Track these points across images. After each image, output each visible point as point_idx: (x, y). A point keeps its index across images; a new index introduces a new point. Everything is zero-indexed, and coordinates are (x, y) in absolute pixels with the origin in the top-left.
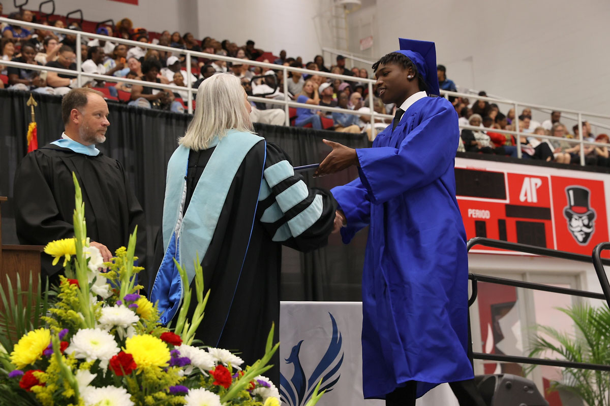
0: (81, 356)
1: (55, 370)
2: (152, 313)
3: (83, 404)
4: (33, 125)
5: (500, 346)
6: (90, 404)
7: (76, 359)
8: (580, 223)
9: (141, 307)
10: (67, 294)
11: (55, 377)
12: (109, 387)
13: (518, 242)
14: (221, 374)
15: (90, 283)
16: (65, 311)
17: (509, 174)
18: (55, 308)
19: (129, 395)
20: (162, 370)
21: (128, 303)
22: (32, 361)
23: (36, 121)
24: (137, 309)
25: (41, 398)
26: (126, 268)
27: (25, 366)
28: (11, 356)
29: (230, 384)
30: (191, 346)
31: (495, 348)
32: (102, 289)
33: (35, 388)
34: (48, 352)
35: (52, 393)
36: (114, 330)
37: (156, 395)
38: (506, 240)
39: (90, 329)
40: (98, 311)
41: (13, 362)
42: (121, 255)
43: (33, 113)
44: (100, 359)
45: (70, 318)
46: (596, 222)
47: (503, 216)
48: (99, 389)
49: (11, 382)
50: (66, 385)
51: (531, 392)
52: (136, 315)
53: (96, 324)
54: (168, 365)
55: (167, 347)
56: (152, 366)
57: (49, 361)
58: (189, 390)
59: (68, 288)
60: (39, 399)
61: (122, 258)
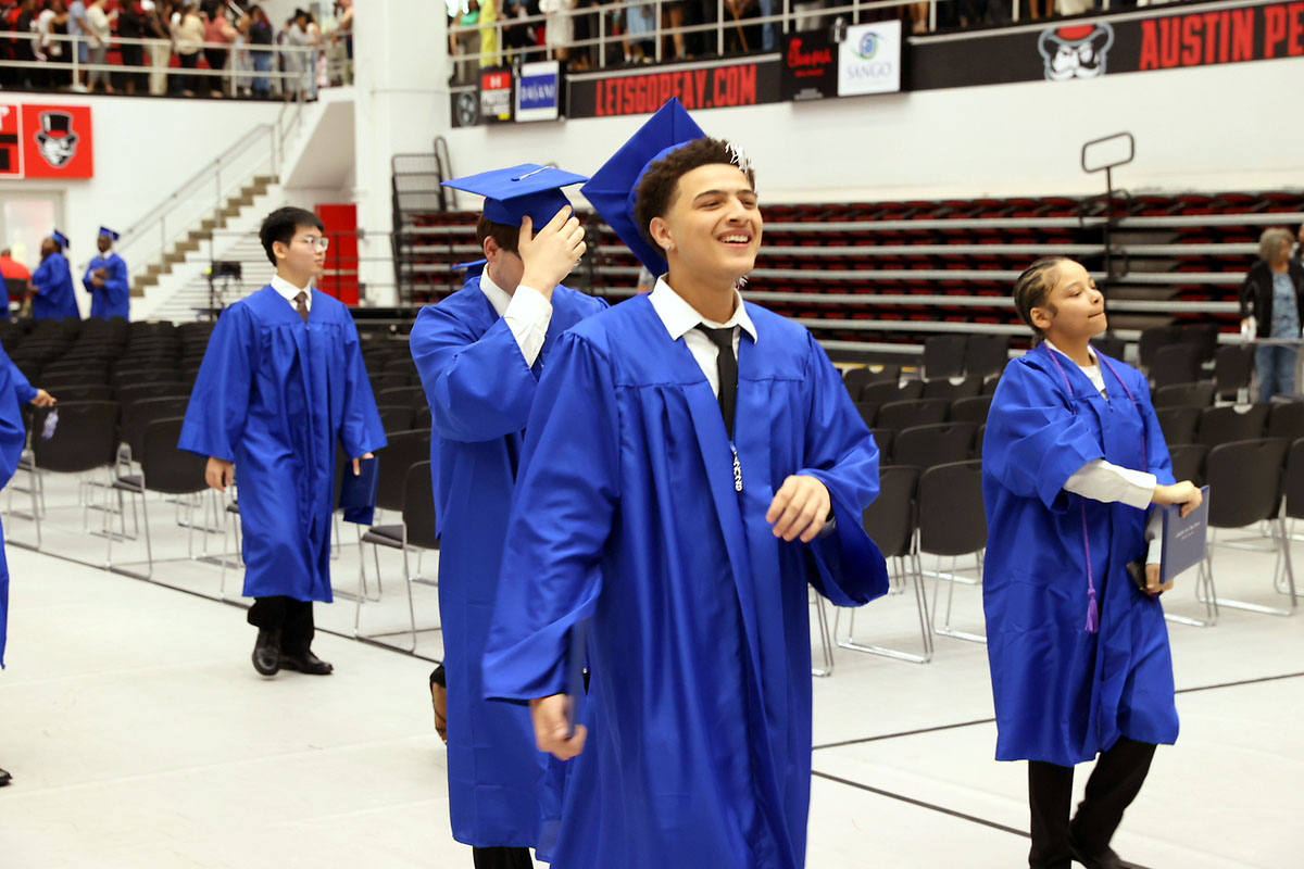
8: (57, 146)
46: (79, 146)
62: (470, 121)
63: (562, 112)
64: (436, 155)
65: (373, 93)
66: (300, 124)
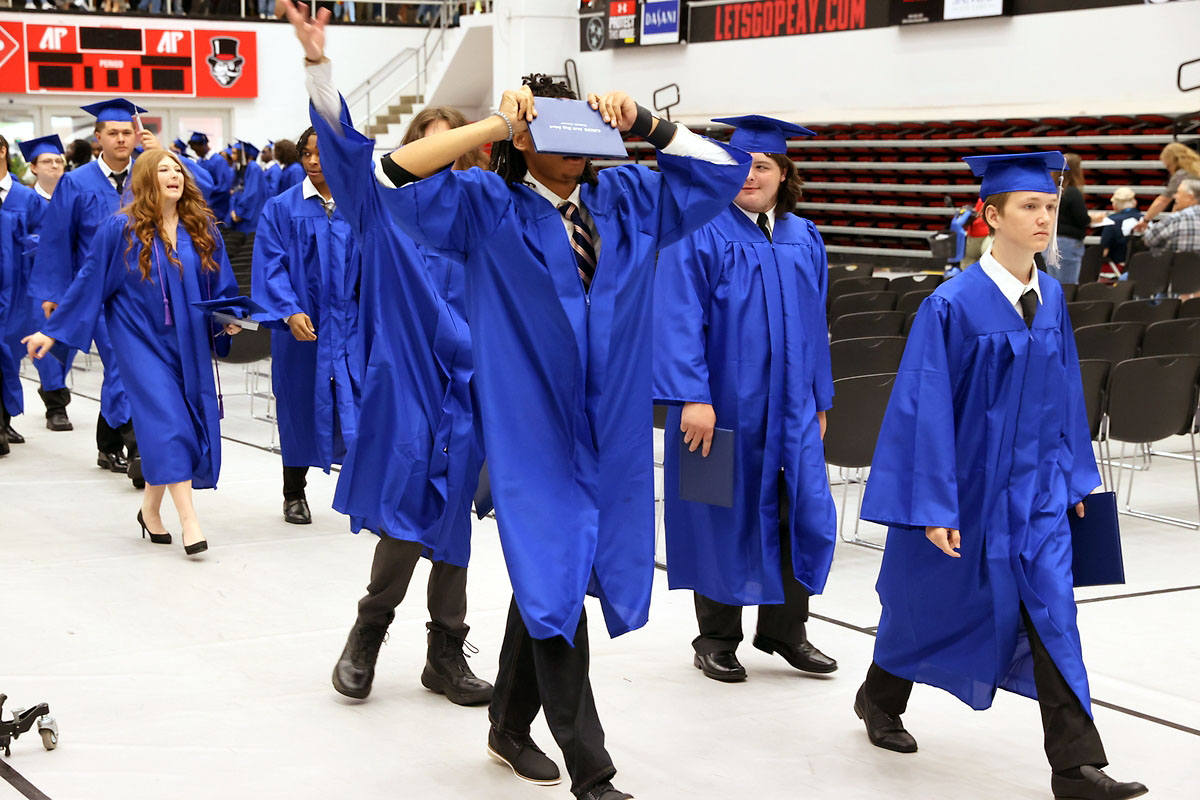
8: (225, 68)
17: (147, 31)
46: (244, 68)
47: (137, 64)
62: (598, 44)
63: (683, 36)
64: (567, 76)
65: (509, 19)
66: (443, 48)
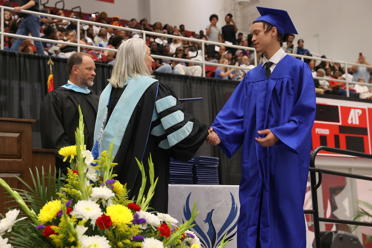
0: (79, 217)
1: (64, 225)
2: (123, 191)
3: (80, 246)
4: (51, 76)
5: (335, 213)
6: (85, 246)
7: (77, 219)
9: (116, 188)
10: (71, 179)
11: (64, 229)
12: (96, 236)
13: (347, 149)
14: (164, 229)
15: (85, 173)
16: (70, 189)
17: (341, 107)
18: (64, 187)
19: (108, 241)
20: (128, 226)
21: (108, 185)
22: (50, 219)
23: (53, 74)
24: (113, 188)
25: (55, 242)
26: (107, 163)
27: (46, 223)
28: (38, 216)
29: (170, 235)
30: (146, 211)
31: (332, 215)
32: (93, 176)
33: (52, 236)
34: (60, 214)
35: (62, 239)
36: (99, 201)
37: (125, 241)
38: (339, 147)
39: (85, 200)
40: (90, 189)
41: (39, 220)
42: (104, 156)
43: (51, 69)
44: (91, 219)
45: (73, 194)
47: (337, 132)
48: (90, 237)
49: (38, 232)
50: (71, 235)
51: (355, 242)
52: (113, 192)
53: (89, 197)
54: (132, 223)
55: (131, 212)
56: (122, 223)
57: (60, 220)
58: (144, 239)
59: (72, 176)
60: (54, 243)
61: (105, 157)
